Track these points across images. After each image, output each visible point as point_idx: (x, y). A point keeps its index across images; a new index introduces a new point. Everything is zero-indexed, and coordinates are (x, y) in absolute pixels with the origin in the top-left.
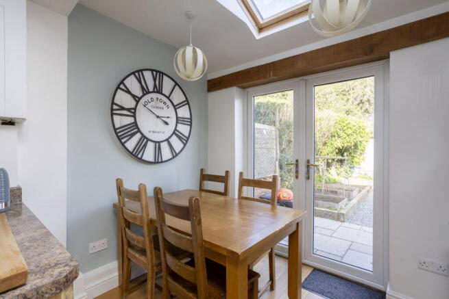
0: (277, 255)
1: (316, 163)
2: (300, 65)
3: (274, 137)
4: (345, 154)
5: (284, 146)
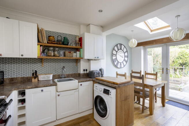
0: (157, 97)
1: (170, 69)
2: (165, 41)
3: (151, 60)
4: (184, 66)
5: (155, 63)
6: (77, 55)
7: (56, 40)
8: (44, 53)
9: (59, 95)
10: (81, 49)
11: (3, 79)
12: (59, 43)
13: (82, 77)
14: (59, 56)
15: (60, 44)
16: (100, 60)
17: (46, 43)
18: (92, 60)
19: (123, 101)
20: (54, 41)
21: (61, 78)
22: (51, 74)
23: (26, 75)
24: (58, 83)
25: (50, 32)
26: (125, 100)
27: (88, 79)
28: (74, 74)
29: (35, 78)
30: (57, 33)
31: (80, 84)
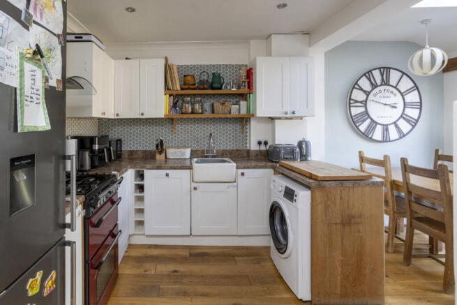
6: (239, 109)
7: (197, 81)
8: (175, 108)
9: (195, 189)
10: (251, 95)
11: (121, 150)
12: (202, 87)
13: (254, 158)
14: (202, 113)
15: (204, 89)
16: (305, 118)
17: (179, 88)
18: (280, 118)
19: (336, 224)
20: (194, 85)
21: (207, 157)
22: (188, 147)
23: (150, 147)
24: (195, 165)
25: (188, 66)
26: (343, 224)
27: (263, 164)
28: (238, 150)
29: (160, 153)
30: (201, 66)
31: (241, 171)
